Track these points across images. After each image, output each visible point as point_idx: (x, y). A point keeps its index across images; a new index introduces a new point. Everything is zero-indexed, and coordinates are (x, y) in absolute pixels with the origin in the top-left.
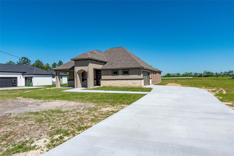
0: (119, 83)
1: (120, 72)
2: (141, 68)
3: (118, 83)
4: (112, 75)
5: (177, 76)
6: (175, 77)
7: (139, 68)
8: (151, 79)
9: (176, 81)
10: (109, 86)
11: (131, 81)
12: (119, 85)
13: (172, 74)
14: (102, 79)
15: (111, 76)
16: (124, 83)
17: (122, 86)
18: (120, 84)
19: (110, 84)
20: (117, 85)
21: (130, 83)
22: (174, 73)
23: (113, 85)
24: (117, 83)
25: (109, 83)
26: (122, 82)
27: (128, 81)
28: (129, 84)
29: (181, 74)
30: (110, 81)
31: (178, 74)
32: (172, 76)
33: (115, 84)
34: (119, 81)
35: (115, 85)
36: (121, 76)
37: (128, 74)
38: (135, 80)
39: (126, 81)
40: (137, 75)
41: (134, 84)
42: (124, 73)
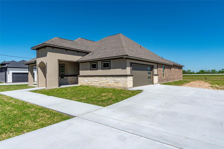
0: (98, 81)
1: (100, 64)
2: (124, 57)
4: (90, 69)
5: (212, 73)
6: (210, 73)
7: (121, 58)
8: (157, 75)
9: (205, 78)
10: (87, 85)
11: (112, 78)
12: (97, 85)
13: (206, 70)
14: (80, 75)
15: (89, 71)
16: (104, 81)
17: (101, 85)
18: (99, 83)
19: (88, 82)
20: (95, 84)
21: (110, 82)
22: (208, 70)
23: (91, 84)
24: (96, 81)
25: (87, 80)
26: (101, 80)
27: (109, 79)
28: (109, 84)
29: (216, 71)
31: (213, 71)
32: (207, 73)
33: (93, 82)
34: (97, 78)
35: (93, 84)
36: (101, 70)
37: (109, 68)
38: (118, 77)
39: (105, 79)
40: (120, 69)
41: (116, 84)
42: (104, 66)
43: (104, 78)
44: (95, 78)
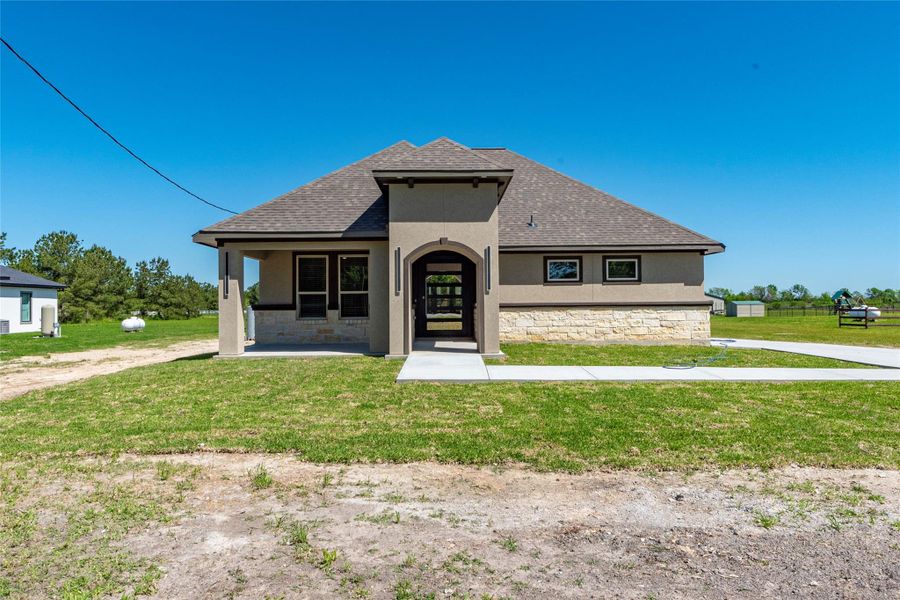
0: (587, 322)
1: (593, 265)
3: (582, 322)
4: (546, 282)
10: (529, 339)
11: (653, 313)
12: (584, 336)
15: (541, 287)
16: (615, 324)
17: (602, 338)
18: (591, 331)
19: (533, 330)
20: (576, 336)
21: (644, 326)
23: (551, 337)
24: (578, 322)
25: (531, 322)
26: (602, 321)
27: (639, 315)
28: (642, 331)
30: (537, 314)
33: (564, 329)
34: (588, 312)
35: (564, 336)
36: (598, 287)
37: (636, 279)
38: (674, 308)
39: (624, 316)
40: (679, 284)
41: (665, 330)
42: (611, 270)
43: (616, 312)
44: (572, 312)
